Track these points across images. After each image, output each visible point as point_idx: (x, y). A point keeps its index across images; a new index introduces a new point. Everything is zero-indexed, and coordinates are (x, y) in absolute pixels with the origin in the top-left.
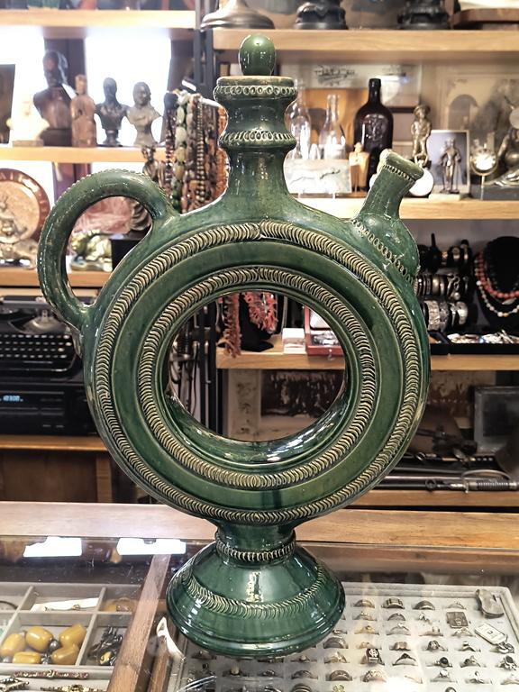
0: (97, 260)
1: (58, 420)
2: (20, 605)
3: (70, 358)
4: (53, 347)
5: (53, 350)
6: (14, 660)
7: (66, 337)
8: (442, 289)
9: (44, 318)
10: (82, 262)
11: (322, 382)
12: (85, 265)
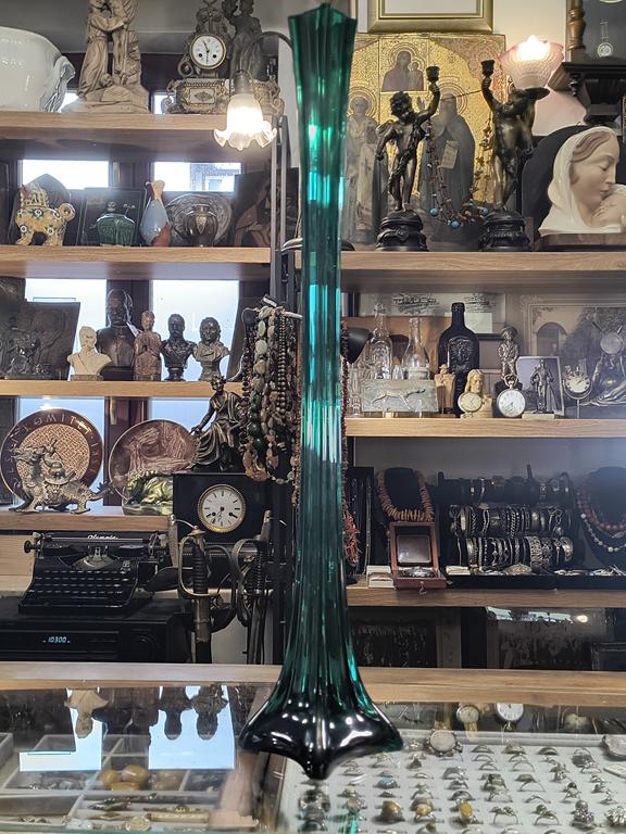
0: (153, 503)
3: (126, 594)
4: (108, 582)
5: (108, 586)
7: (123, 573)
8: (543, 523)
9: (97, 557)
10: (139, 505)
12: (141, 508)
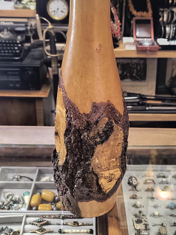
0: (27, 4)
1: (17, 82)
2: (35, 179)
3: (21, 52)
4: (12, 47)
5: (12, 48)
6: (39, 208)
7: (18, 42)
9: (5, 32)
10: (20, 4)
11: (137, 64)
12: (21, 6)
